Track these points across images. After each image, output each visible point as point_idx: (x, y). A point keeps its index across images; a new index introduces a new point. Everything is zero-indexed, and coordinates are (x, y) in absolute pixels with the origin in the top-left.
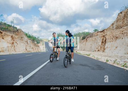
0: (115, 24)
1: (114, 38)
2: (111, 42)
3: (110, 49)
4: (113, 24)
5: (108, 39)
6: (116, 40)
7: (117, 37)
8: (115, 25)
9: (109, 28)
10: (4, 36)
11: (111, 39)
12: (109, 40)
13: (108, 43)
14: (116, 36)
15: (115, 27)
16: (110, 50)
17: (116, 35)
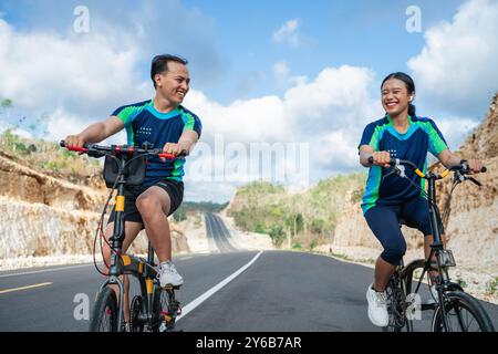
0: (482, 137)
1: (482, 193)
2: (472, 210)
3: (466, 237)
4: (474, 137)
5: (458, 196)
6: (491, 200)
7: (495, 190)
8: (482, 142)
9: (461, 153)
10: (49, 193)
11: (471, 197)
12: (462, 202)
13: (460, 215)
14: (490, 184)
15: (482, 149)
16: (469, 241)
17: (492, 180)
